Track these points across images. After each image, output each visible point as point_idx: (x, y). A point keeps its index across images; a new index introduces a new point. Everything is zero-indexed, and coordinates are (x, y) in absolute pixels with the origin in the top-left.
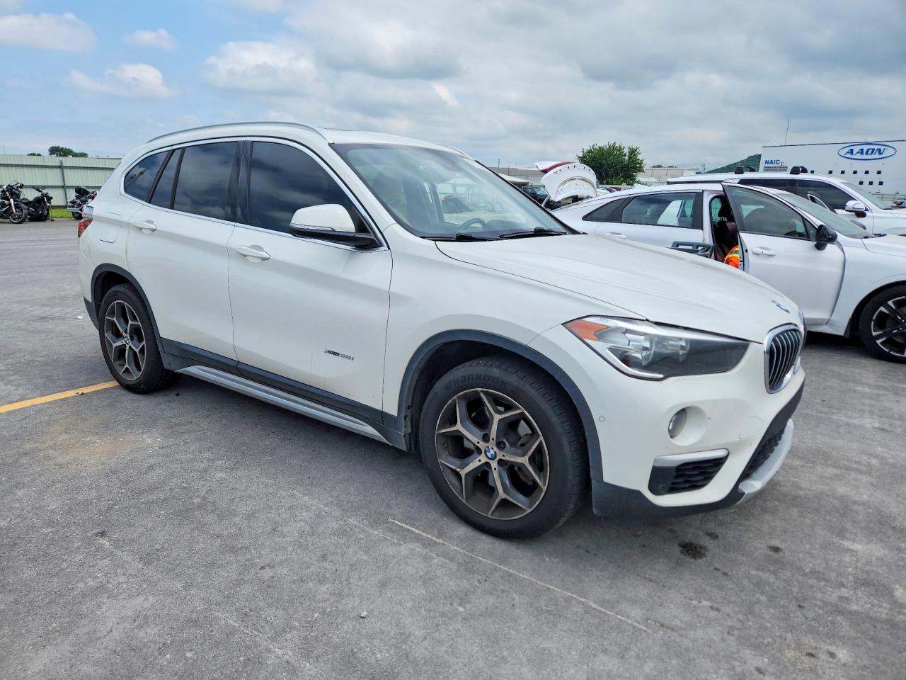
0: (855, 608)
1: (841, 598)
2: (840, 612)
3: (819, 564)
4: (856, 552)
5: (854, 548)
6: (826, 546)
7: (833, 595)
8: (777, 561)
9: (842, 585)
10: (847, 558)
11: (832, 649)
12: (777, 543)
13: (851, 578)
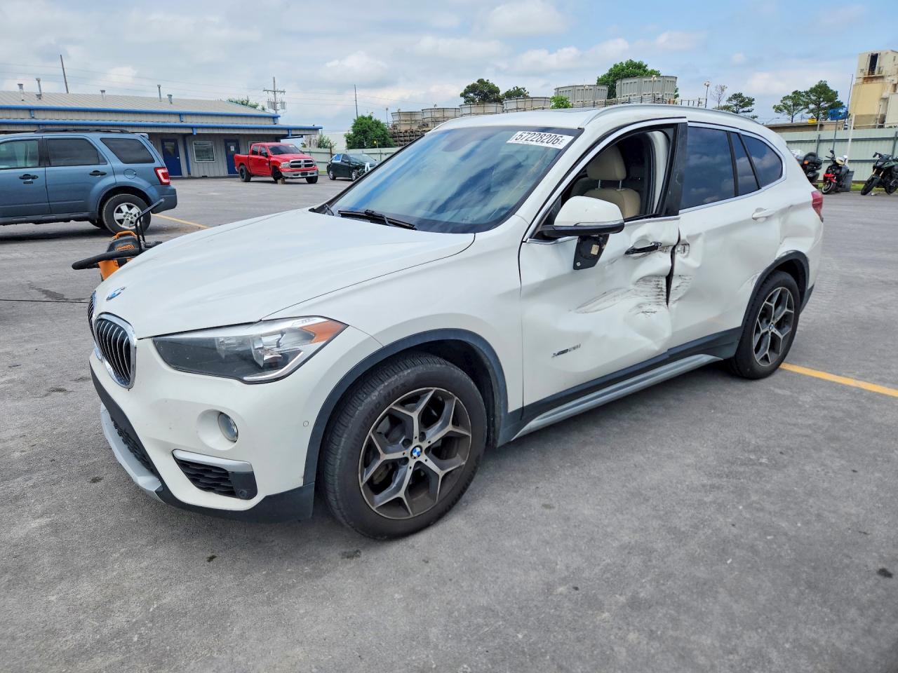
0: (18, 479)
1: (30, 479)
2: (27, 471)
3: (57, 490)
4: (34, 518)
5: (38, 521)
6: (61, 508)
7: (36, 477)
8: (88, 474)
9: (34, 486)
10: (39, 507)
11: (23, 454)
12: (99, 485)
13: (29, 495)
